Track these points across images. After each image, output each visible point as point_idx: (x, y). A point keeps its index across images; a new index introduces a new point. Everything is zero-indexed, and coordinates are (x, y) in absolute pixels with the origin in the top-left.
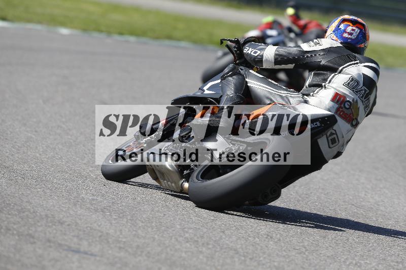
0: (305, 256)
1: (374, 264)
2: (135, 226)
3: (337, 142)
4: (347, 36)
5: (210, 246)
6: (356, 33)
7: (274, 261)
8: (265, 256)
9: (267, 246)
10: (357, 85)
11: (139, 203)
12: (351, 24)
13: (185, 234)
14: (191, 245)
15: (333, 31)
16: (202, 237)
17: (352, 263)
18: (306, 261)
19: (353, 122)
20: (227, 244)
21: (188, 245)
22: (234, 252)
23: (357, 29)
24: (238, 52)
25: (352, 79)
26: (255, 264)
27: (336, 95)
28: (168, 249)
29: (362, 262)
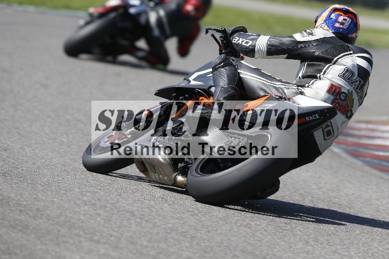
0: (197, 218)
1: (264, 225)
2: (35, 190)
3: (332, 134)
4: (339, 26)
5: (108, 209)
6: (348, 23)
7: (169, 223)
8: (160, 218)
9: (162, 209)
10: (352, 76)
11: (39, 168)
12: (342, 14)
13: (84, 197)
14: (89, 207)
15: (324, 21)
16: (99, 200)
17: (242, 224)
18: (200, 223)
19: (348, 114)
20: (124, 207)
21: (86, 207)
22: (130, 214)
23: (348, 19)
24: (224, 41)
25: (348, 70)
26: (151, 225)
27: (332, 86)
28: (67, 212)
29: (252, 223)
